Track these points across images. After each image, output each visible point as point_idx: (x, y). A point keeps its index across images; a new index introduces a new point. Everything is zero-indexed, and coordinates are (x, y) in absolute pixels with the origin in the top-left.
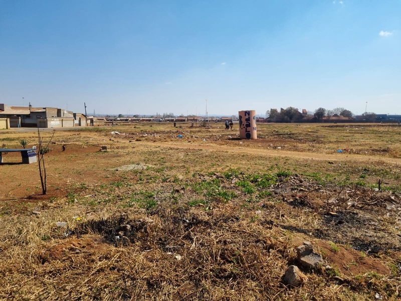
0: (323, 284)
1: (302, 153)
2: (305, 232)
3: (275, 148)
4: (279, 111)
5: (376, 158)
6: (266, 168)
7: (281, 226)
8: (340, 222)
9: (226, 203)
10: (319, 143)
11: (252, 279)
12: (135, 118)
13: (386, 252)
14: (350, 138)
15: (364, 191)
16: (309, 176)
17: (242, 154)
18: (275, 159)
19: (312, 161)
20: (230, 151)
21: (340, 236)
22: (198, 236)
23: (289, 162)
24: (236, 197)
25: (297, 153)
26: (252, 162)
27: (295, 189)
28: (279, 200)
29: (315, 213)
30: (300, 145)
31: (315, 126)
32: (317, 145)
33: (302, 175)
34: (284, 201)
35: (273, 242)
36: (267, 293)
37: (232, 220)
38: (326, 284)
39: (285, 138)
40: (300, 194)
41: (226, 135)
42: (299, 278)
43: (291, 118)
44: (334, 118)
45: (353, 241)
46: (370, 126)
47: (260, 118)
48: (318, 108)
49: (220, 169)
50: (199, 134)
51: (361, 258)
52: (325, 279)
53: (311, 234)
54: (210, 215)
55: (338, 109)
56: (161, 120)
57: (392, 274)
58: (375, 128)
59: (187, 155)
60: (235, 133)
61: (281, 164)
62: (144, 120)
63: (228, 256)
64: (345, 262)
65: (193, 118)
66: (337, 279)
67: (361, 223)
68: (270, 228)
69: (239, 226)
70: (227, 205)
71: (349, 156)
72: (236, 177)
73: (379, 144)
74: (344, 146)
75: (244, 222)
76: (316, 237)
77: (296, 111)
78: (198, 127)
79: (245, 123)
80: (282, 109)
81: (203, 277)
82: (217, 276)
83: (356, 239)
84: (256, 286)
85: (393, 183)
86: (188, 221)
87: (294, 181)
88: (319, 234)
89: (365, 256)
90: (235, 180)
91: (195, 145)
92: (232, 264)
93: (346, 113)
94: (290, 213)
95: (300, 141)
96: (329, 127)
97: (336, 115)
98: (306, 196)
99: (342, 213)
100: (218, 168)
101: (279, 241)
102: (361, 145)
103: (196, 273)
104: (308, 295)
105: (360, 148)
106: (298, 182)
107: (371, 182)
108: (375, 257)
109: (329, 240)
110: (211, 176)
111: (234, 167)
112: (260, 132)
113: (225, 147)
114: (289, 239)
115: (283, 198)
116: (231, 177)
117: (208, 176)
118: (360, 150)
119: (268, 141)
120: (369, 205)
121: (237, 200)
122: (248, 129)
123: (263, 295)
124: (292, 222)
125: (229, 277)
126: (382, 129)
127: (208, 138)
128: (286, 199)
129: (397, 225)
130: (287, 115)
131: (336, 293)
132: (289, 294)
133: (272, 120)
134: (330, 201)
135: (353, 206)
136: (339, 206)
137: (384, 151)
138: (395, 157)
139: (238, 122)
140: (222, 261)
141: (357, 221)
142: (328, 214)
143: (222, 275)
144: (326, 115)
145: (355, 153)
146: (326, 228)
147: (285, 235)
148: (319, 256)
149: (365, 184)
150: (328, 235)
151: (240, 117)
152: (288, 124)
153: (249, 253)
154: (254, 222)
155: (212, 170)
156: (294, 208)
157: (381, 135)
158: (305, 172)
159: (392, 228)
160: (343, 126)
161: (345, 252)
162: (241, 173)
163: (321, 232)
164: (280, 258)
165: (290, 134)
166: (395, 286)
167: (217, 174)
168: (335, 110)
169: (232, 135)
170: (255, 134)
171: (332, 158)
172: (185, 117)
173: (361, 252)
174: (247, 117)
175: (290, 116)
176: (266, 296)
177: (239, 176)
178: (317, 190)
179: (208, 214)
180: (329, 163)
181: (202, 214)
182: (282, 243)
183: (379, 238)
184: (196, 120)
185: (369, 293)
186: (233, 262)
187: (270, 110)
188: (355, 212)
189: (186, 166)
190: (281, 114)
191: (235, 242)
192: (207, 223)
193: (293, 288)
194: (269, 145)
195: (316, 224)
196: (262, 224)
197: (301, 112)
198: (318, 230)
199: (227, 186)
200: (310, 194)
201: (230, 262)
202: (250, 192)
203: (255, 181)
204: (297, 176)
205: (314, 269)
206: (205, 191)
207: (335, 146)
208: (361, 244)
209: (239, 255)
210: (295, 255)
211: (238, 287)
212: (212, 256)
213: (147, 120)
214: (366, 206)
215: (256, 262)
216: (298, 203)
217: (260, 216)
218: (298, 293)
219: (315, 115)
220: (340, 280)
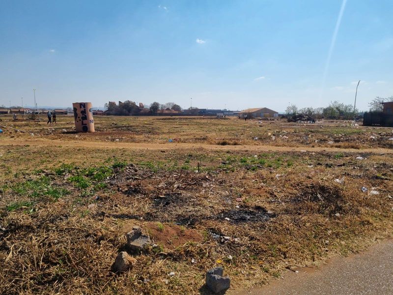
0: (150, 262)
1: (138, 144)
2: (136, 218)
3: (113, 140)
4: (117, 104)
5: (198, 145)
6: (103, 161)
7: (113, 216)
8: (168, 204)
9: (55, 201)
10: (154, 134)
11: (81, 276)
13: (200, 222)
14: (179, 129)
15: (188, 173)
16: (144, 165)
17: (78, 148)
18: (113, 151)
19: (148, 151)
20: (64, 146)
21: (166, 215)
22: (16, 244)
23: (126, 153)
24: (68, 193)
25: (134, 144)
26: (89, 156)
27: (130, 178)
28: (114, 190)
29: (147, 199)
30: (137, 136)
31: (151, 118)
32: (152, 136)
33: (137, 164)
34: (119, 191)
35: (104, 233)
36: (97, 285)
37: (61, 219)
38: (153, 261)
39: (123, 130)
40: (135, 182)
41: (60, 129)
42: (128, 262)
43: (129, 112)
44: (167, 112)
45: (176, 218)
46: (194, 118)
47: (98, 111)
48: (152, 103)
49: (51, 166)
50: (26, 128)
51: (182, 232)
52: (152, 256)
53: (142, 218)
54: (35, 217)
55: (169, 104)
57: (204, 239)
58: (198, 121)
59: (9, 152)
60: (70, 126)
61: (118, 156)
63: (53, 258)
64: (169, 238)
65: (18, 110)
66: (161, 255)
67: (184, 201)
68: (102, 220)
69: (68, 223)
70: (57, 203)
71: (178, 144)
72: (70, 172)
73: (200, 133)
74: (174, 136)
75: (74, 219)
76: (146, 220)
77: (134, 104)
78: (25, 120)
79: (80, 115)
80: (120, 102)
81: (21, 289)
82: (39, 283)
83: (179, 215)
84: (84, 282)
85: (209, 165)
86: (4, 229)
87: (129, 171)
88: (149, 217)
89: (185, 229)
90: (68, 176)
91: (20, 141)
92: (58, 265)
93: (176, 107)
94: (124, 202)
95: (137, 133)
96: (163, 119)
97: (168, 109)
98: (140, 184)
99: (169, 195)
100: (48, 165)
101: (110, 231)
102: (187, 135)
103: (12, 286)
104: (136, 276)
105: (186, 137)
106: (133, 171)
107: (193, 165)
108: (193, 228)
109: (157, 220)
110: (39, 175)
111: (68, 162)
112: (99, 125)
113: (58, 141)
114: (120, 227)
115: (119, 189)
116: (64, 174)
117: (35, 174)
118: (187, 139)
119: (106, 134)
120: (190, 185)
121: (69, 196)
122: (85, 122)
123: (91, 289)
124: (125, 210)
125: (54, 280)
126: (203, 121)
127: (38, 132)
128: (121, 189)
129: (210, 199)
130: (126, 108)
131: (161, 267)
132: (118, 280)
133: (111, 113)
134: (160, 186)
135: (178, 187)
136: (168, 189)
137: (204, 139)
138: (211, 144)
139: (73, 115)
140: (46, 266)
141: (180, 200)
142: (158, 197)
143: (46, 280)
144: (160, 109)
145: (182, 142)
146: (155, 211)
147: (117, 224)
148: (147, 237)
149: (188, 167)
150: (156, 217)
151: (75, 109)
152: (127, 117)
153: (78, 250)
154: (84, 217)
155: (42, 167)
156: (128, 196)
157: (202, 126)
158: (140, 161)
159: (206, 202)
160: (174, 119)
161: (170, 229)
162: (76, 168)
163: (151, 215)
164: (111, 247)
165: (128, 127)
166: (206, 249)
167: (46, 171)
168: (167, 104)
169: (67, 128)
170: (92, 127)
171: (164, 147)
172: (8, 109)
173: (182, 226)
174: (82, 109)
175: (128, 109)
176: (95, 289)
177: (73, 171)
178: (149, 177)
179: (32, 217)
180: (162, 151)
181: (24, 218)
182: (114, 232)
183: (196, 211)
184: (23, 112)
185: (187, 260)
186: (59, 264)
187: (108, 103)
188: (179, 193)
189: (6, 165)
190: (119, 107)
191: (62, 242)
192: (28, 227)
193: (122, 273)
194: (107, 138)
195: (147, 208)
196: (93, 217)
197: (139, 106)
198: (148, 213)
199: (58, 183)
200: (144, 181)
201: (56, 264)
202: (85, 186)
203: (90, 174)
204: (132, 165)
205: (142, 250)
206: (30, 192)
207: (167, 136)
208: (183, 220)
209: (65, 255)
210: (125, 241)
211: (65, 288)
212: (33, 262)
214: (188, 186)
215: (85, 257)
216: (132, 191)
217: (93, 209)
218: (127, 276)
219: (151, 108)
220: (165, 254)
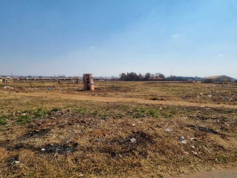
4: (126, 74)
12: (39, 78)
43: (133, 79)
44: (155, 78)
47: (116, 78)
55: (157, 73)
56: (56, 79)
62: (45, 79)
65: (76, 78)
77: (135, 74)
80: (128, 73)
93: (161, 76)
130: (131, 77)
133: (122, 79)
144: (151, 77)
168: (156, 74)
174: (87, 77)
184: (78, 79)
187: (121, 74)
190: (127, 76)
197: (139, 75)
213: (47, 79)
219: (146, 76)
